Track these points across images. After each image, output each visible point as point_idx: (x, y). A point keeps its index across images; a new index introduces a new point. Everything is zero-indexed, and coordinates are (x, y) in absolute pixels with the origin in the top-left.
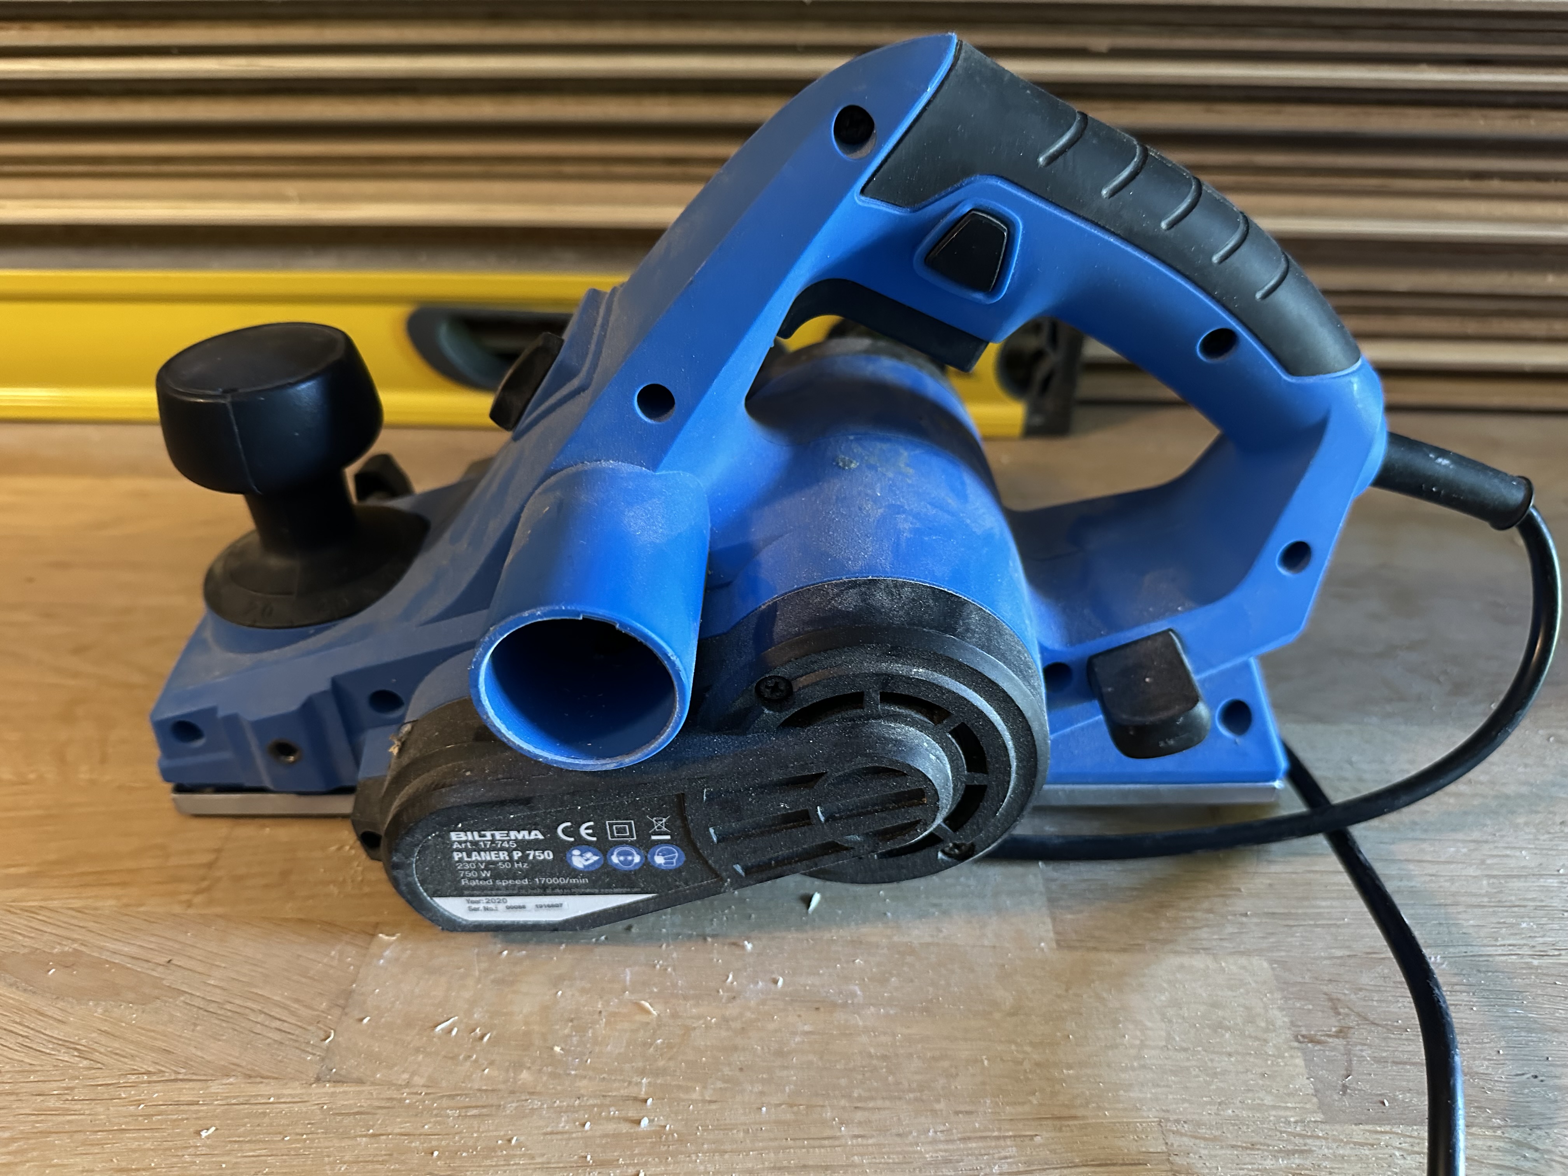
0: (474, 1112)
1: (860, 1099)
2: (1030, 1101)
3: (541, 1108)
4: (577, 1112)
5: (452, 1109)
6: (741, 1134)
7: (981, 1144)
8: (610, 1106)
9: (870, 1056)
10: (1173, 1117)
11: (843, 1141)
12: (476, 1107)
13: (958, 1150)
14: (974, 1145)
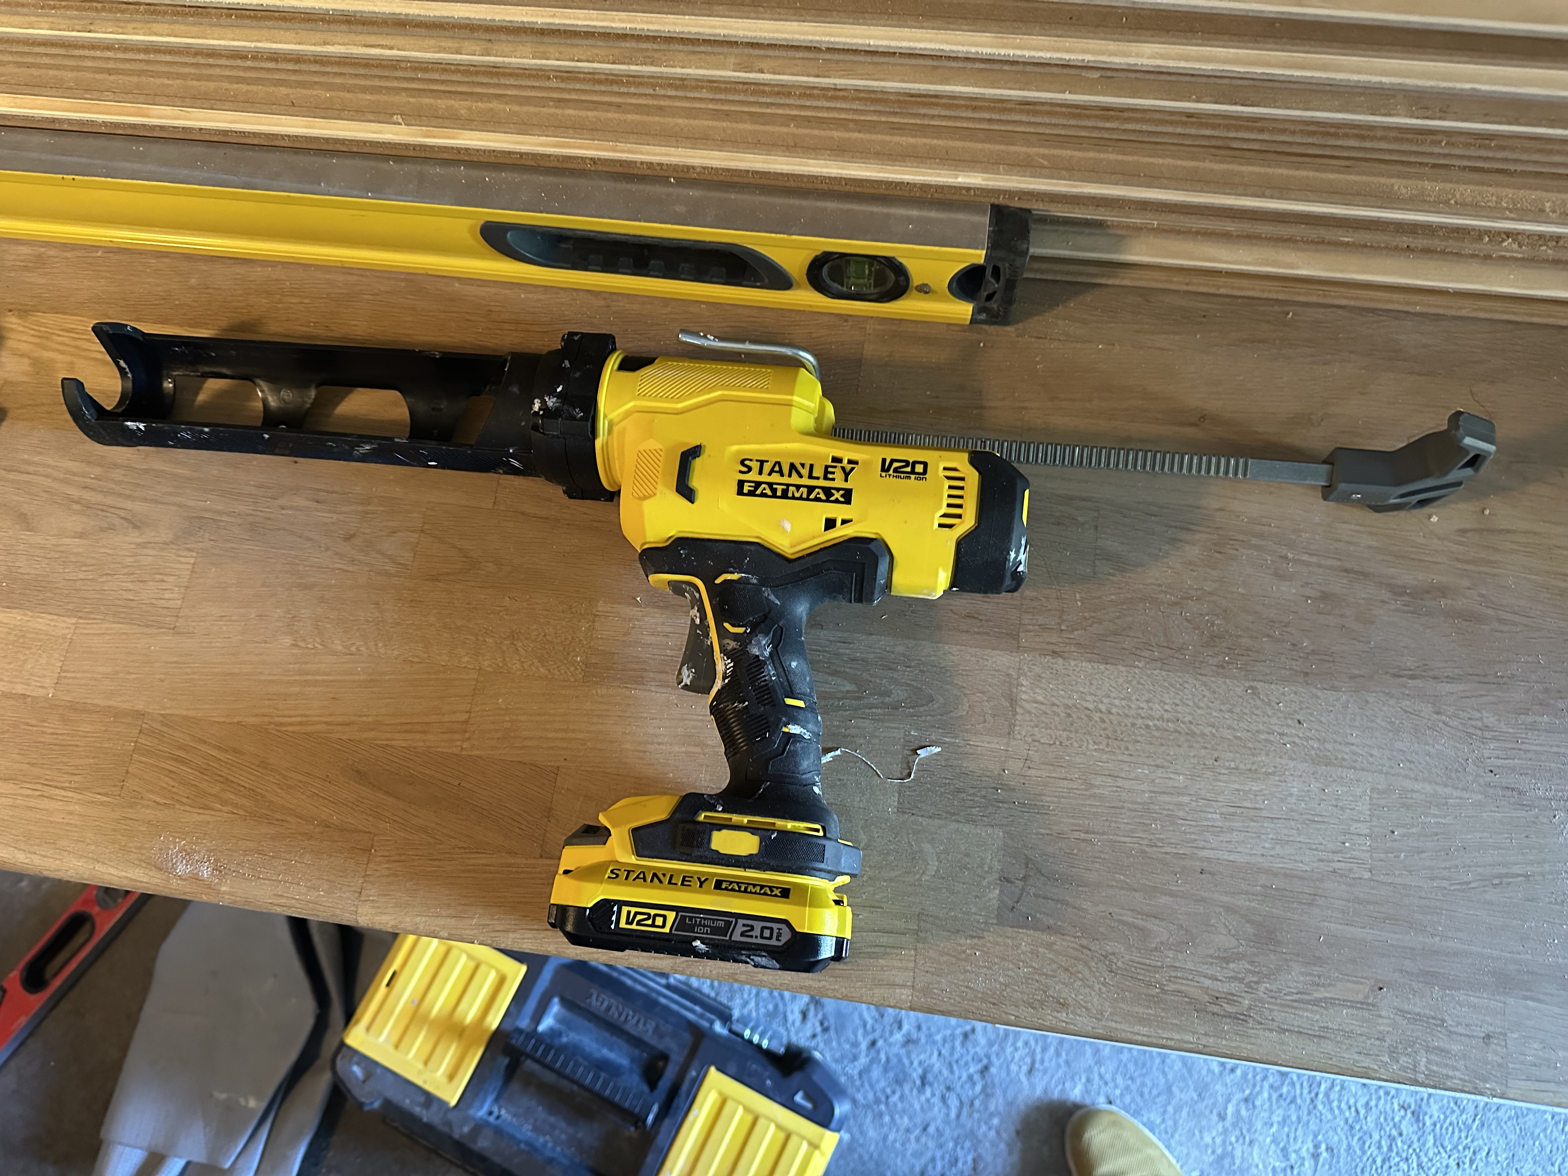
10: (926, 913)
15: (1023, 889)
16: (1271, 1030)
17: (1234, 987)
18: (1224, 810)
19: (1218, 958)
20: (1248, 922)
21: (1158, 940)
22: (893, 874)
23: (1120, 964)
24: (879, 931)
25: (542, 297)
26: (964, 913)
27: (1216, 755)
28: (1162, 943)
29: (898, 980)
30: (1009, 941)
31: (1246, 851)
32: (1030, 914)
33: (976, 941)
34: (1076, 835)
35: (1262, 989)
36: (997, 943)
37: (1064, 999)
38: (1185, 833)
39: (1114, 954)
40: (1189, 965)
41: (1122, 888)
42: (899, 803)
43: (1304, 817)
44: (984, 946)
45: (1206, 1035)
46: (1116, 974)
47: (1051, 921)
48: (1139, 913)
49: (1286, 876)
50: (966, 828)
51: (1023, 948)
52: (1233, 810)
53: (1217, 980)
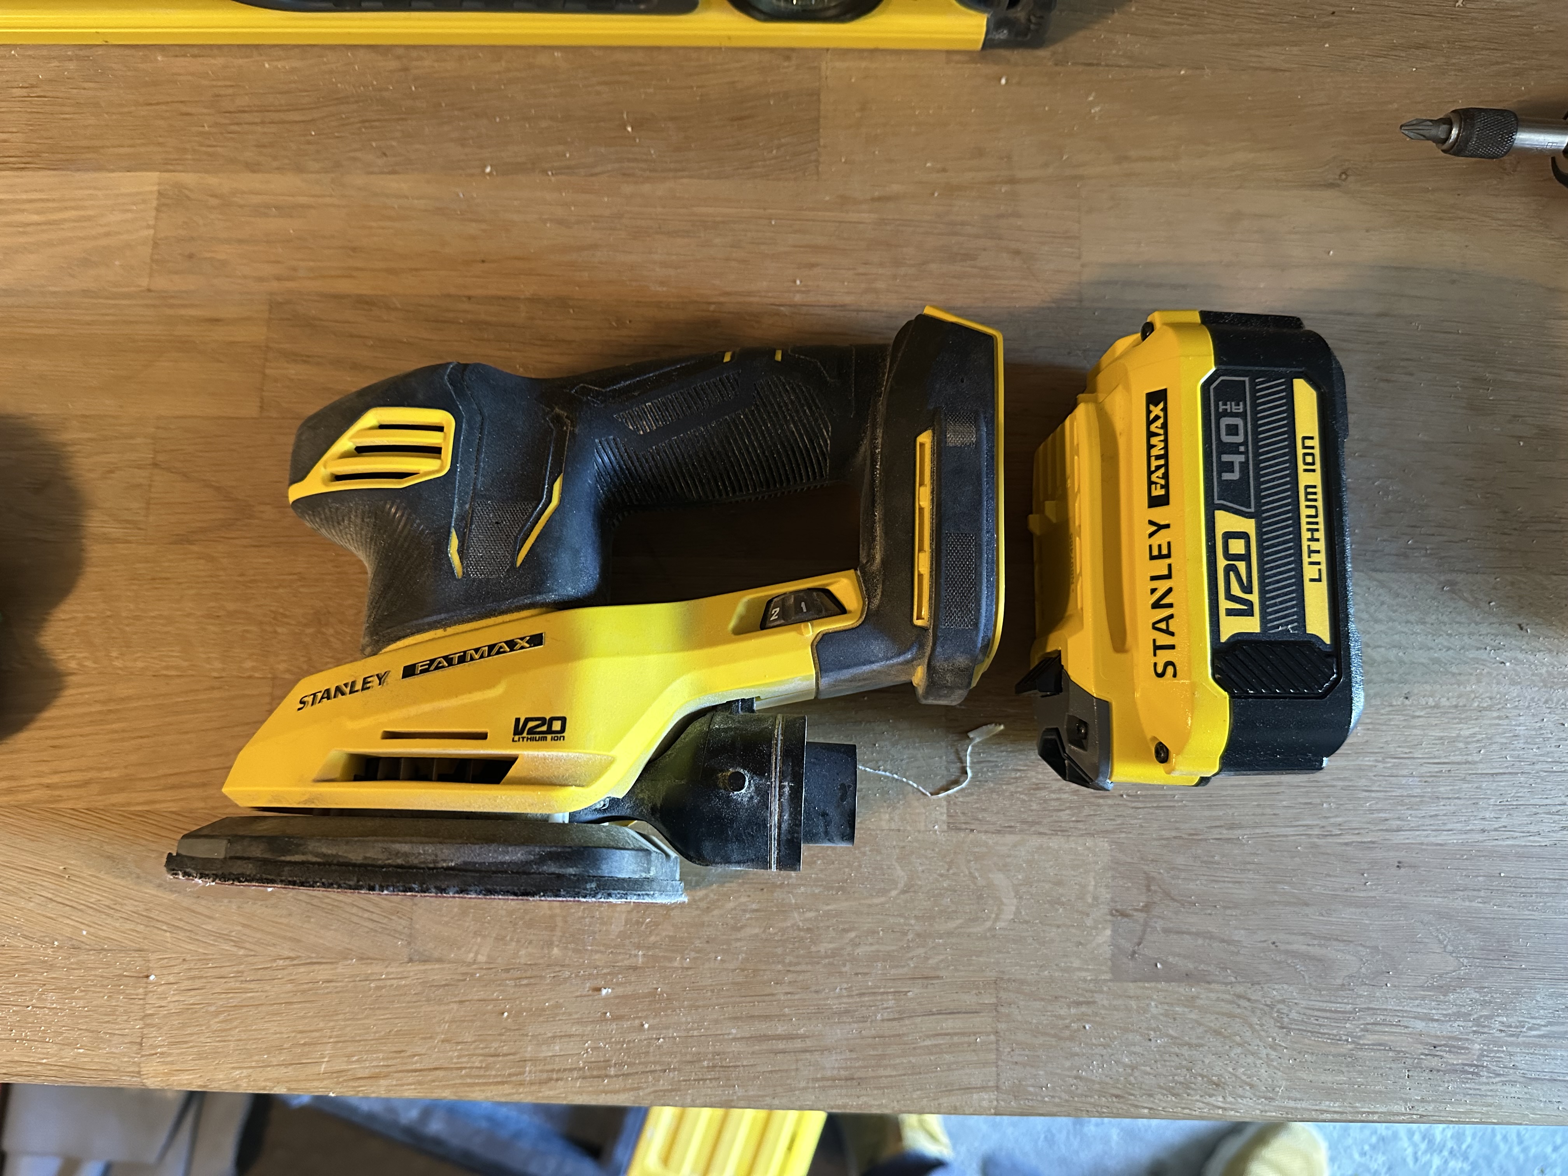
0: (525, 982)
1: (790, 964)
2: (908, 965)
3: (570, 977)
4: (596, 979)
5: (510, 980)
6: (709, 994)
7: (870, 998)
8: (619, 974)
9: (799, 929)
10: (1006, 977)
11: (777, 997)
12: (526, 978)
13: (856, 1002)
14: (867, 999)
15: (1146, 924)
16: (1513, 1083)
17: (1456, 1027)
18: (1424, 769)
19: (1432, 988)
20: (1469, 930)
21: (1345, 973)
22: (951, 925)
23: (1294, 1015)
24: (939, 1013)
25: (296, 64)
26: (1064, 970)
27: (1406, 689)
28: (1350, 977)
29: (976, 1081)
30: (1133, 1004)
31: (1459, 826)
32: (1158, 960)
33: (1084, 1009)
34: (1216, 833)
35: (1497, 1025)
36: (1116, 1008)
37: (1220, 1076)
38: (1371, 811)
39: (1283, 1001)
40: (1391, 1005)
41: (1288, 904)
42: (949, 816)
43: (1537, 767)
44: (1096, 1014)
45: (1423, 1100)
46: (1289, 1030)
47: (1191, 966)
48: (1315, 937)
49: (1520, 856)
50: (1055, 843)
51: (1154, 1011)
52: (1436, 768)
53: (1433, 1020)
